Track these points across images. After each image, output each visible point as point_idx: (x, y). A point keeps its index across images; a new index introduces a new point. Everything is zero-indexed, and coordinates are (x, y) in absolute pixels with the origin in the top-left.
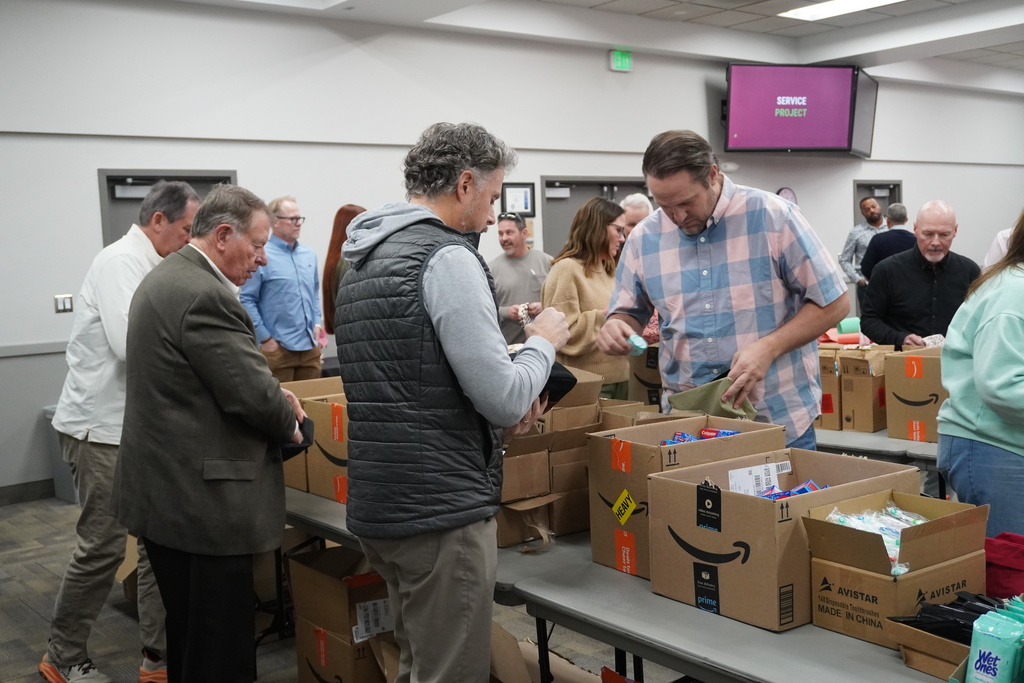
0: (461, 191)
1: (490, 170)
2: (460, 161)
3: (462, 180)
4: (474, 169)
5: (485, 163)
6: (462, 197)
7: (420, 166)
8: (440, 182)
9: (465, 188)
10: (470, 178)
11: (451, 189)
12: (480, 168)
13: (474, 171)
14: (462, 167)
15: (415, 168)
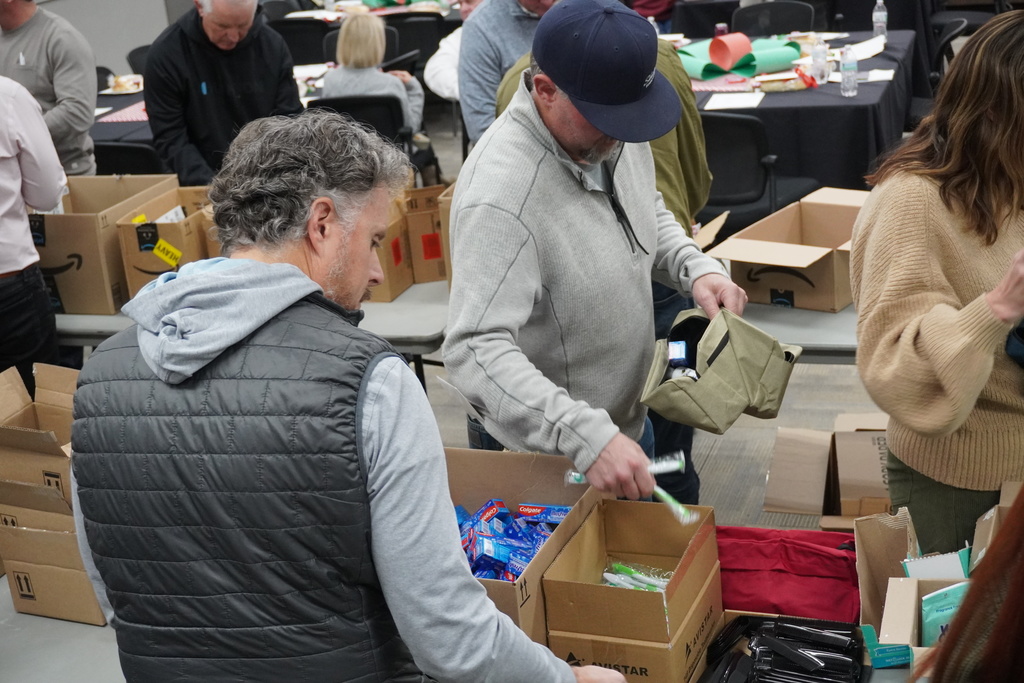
0: (315, 235)
1: (363, 190)
2: (307, 182)
3: (314, 214)
4: (333, 193)
5: (350, 179)
6: (319, 246)
7: (235, 198)
8: (277, 222)
9: (322, 229)
10: (328, 210)
11: (298, 232)
12: (344, 189)
13: (335, 196)
14: (312, 189)
15: (227, 203)
